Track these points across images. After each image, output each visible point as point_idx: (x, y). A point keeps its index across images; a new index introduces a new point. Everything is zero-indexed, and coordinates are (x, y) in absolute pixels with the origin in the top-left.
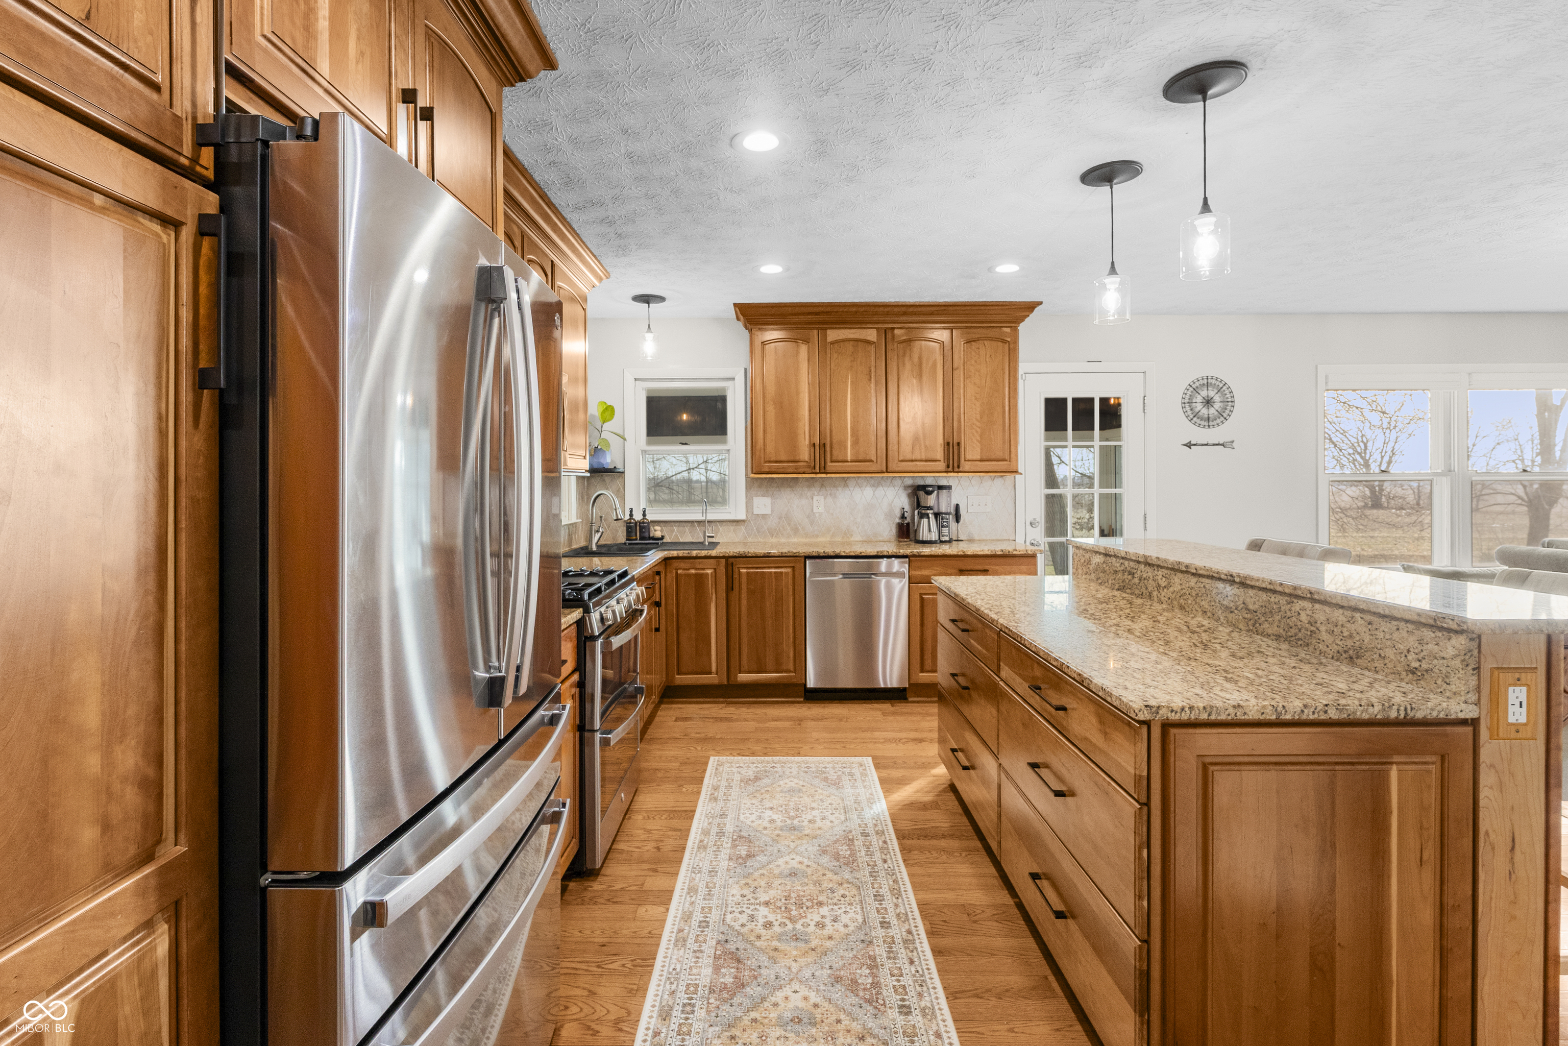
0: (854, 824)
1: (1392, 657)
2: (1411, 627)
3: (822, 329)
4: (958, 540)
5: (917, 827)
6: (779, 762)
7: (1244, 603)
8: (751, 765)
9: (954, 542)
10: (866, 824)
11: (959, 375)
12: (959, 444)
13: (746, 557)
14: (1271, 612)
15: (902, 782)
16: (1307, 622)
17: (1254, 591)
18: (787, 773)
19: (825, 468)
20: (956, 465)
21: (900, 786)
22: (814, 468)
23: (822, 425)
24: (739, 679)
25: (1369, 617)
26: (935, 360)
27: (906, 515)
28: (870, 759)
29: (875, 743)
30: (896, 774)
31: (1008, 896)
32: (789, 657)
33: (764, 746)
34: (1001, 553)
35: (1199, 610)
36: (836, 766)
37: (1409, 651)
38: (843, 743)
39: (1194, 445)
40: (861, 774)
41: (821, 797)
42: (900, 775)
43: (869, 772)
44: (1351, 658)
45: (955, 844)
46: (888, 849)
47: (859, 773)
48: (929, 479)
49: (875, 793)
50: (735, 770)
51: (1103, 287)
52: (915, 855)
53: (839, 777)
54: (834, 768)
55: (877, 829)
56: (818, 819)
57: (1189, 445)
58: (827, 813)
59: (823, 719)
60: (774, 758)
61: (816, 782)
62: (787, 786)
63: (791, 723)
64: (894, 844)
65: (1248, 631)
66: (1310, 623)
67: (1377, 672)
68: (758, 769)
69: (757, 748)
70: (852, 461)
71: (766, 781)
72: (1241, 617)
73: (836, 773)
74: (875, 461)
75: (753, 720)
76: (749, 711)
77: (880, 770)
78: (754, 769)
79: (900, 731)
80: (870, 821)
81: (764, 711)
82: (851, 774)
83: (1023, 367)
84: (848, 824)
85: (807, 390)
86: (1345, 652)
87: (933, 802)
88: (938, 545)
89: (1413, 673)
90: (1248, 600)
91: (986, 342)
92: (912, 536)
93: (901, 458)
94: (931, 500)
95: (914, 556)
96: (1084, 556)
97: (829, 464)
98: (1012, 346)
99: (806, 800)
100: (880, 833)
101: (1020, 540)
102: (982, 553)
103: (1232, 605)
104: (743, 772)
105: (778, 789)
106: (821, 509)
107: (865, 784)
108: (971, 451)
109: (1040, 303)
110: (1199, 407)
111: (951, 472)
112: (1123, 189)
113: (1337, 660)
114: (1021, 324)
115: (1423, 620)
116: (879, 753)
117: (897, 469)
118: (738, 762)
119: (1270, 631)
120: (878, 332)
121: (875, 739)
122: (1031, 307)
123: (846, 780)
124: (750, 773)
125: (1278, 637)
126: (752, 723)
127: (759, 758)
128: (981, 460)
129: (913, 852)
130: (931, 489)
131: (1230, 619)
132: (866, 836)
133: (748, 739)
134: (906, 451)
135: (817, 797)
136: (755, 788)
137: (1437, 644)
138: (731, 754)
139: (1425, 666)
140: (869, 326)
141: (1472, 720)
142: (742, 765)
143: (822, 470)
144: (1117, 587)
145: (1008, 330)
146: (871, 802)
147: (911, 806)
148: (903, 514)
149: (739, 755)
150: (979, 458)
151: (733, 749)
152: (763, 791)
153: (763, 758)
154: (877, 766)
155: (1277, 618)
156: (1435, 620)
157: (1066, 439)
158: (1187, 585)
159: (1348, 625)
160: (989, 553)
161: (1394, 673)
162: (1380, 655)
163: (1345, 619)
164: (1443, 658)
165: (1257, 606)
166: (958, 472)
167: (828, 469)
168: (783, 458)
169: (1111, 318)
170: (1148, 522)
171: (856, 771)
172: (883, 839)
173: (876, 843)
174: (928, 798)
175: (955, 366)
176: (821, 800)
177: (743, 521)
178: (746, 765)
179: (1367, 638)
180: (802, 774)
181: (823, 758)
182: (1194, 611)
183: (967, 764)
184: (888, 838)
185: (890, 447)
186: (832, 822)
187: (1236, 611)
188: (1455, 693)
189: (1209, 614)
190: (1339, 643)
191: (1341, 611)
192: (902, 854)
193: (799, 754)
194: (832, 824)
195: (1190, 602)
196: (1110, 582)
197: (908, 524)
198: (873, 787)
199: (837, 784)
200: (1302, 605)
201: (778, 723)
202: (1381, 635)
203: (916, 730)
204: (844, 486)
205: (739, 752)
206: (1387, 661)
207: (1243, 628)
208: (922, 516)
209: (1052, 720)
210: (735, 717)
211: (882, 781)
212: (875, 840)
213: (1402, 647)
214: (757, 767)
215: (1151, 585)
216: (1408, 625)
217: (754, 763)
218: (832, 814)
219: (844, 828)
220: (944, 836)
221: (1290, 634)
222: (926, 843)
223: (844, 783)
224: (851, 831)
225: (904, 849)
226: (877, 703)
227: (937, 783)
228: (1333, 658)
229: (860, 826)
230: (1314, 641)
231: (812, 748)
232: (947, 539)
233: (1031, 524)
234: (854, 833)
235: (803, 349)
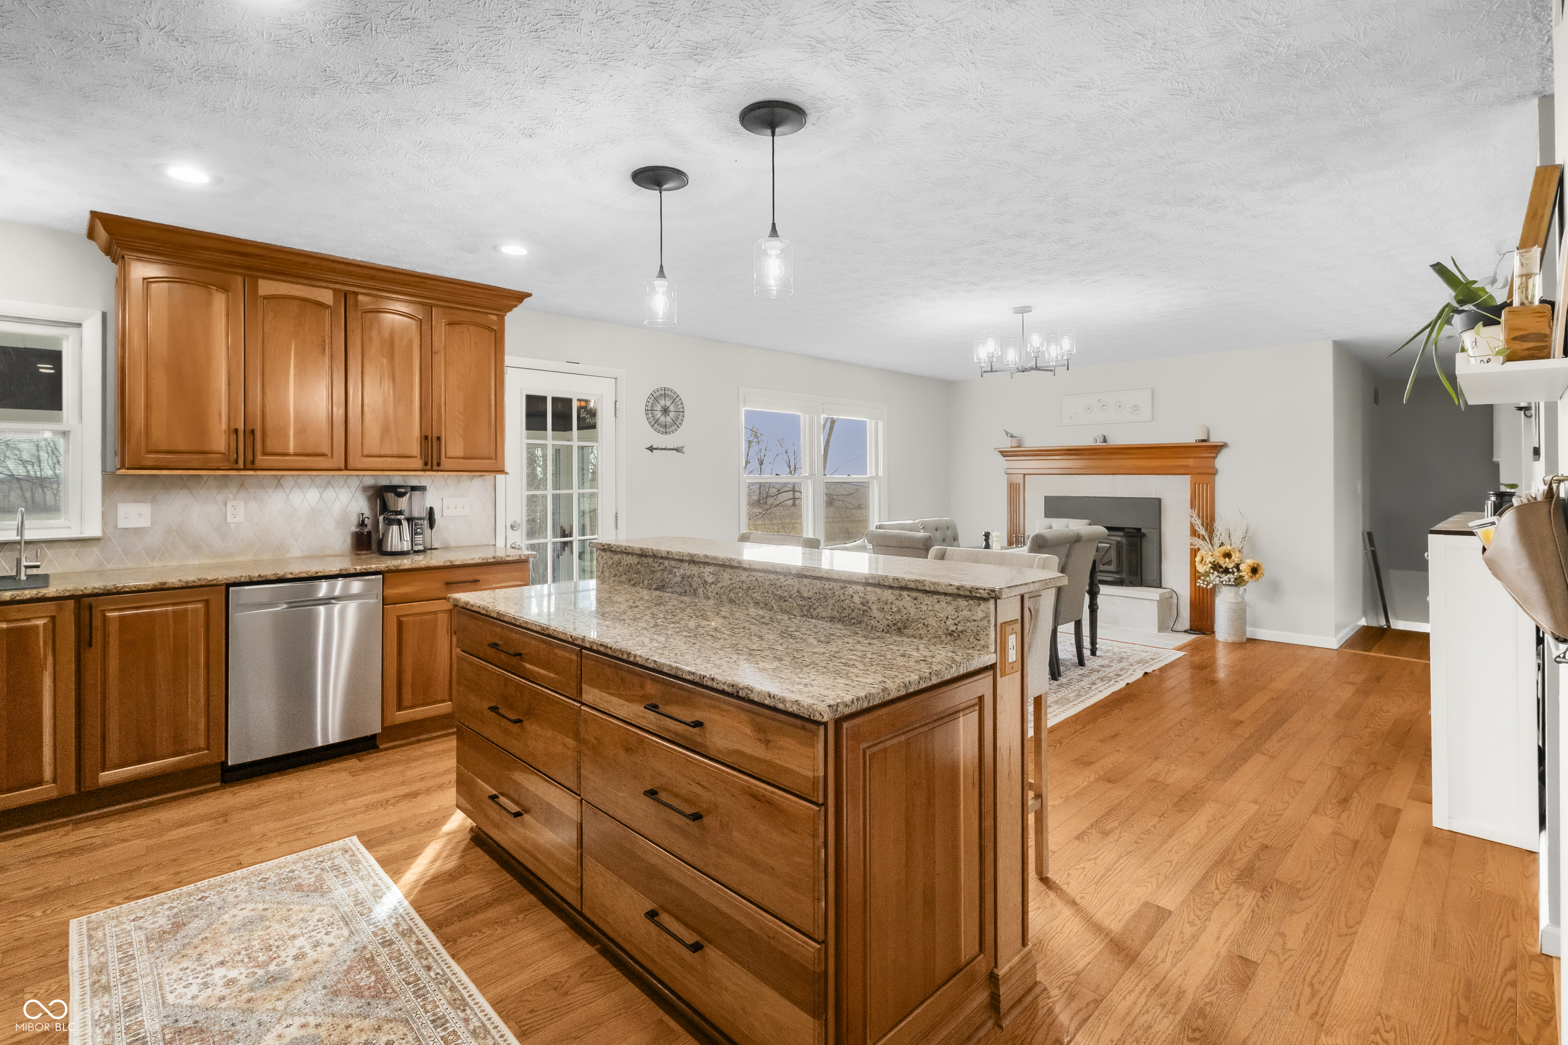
0: (365, 934)
1: (934, 624)
2: (949, 599)
3: (251, 276)
4: (431, 549)
5: (452, 906)
6: (210, 887)
7: (798, 592)
8: (158, 909)
9: (428, 551)
10: (383, 929)
11: (439, 361)
12: (439, 439)
13: (118, 593)
14: (825, 597)
15: (411, 855)
16: (859, 603)
17: (809, 580)
18: (231, 898)
19: (253, 462)
20: (435, 462)
21: (409, 861)
22: (237, 462)
23: (250, 405)
24: (100, 781)
25: (914, 594)
26: (411, 339)
27: (366, 521)
28: (355, 839)
29: (354, 815)
30: (397, 847)
31: (587, 945)
32: (197, 729)
33: (172, 871)
34: (493, 560)
35: (751, 602)
36: (308, 863)
37: (947, 618)
38: (307, 828)
39: (656, 449)
40: (350, 862)
41: (301, 915)
42: (406, 845)
43: (359, 856)
44: (899, 629)
45: (504, 909)
46: (426, 949)
47: (346, 863)
48: (396, 479)
49: (379, 882)
50: (128, 926)
51: (653, 288)
52: (467, 943)
53: (319, 878)
54: (305, 867)
55: (401, 929)
56: (308, 949)
57: (651, 449)
58: (319, 936)
59: (262, 802)
60: (199, 884)
61: (285, 896)
62: (238, 919)
63: (210, 823)
64: (432, 940)
65: (803, 616)
66: (862, 603)
67: (921, 638)
68: (175, 910)
69: (160, 878)
70: (295, 455)
71: (195, 924)
72: (795, 605)
73: (310, 873)
74: (330, 455)
75: (137, 836)
76: (125, 824)
77: (375, 849)
78: (168, 913)
79: (383, 790)
80: (387, 922)
81: (157, 817)
82: (336, 868)
83: (509, 360)
84: (357, 939)
85: (224, 355)
86: (894, 625)
87: (458, 867)
88: (411, 556)
89: (951, 635)
90: (803, 589)
91: (470, 327)
92: (374, 545)
93: (365, 453)
94: (402, 503)
95: (390, 571)
96: (612, 558)
97: (259, 456)
98: (498, 335)
99: (278, 928)
100: (408, 933)
101: (500, 543)
102: (472, 562)
103: (785, 594)
104: (146, 925)
105: (223, 929)
106: (240, 518)
107: (361, 874)
108: (454, 447)
109: (529, 295)
110: (658, 414)
111: (428, 470)
112: (672, 197)
113: (887, 633)
114: (508, 314)
115: (961, 593)
116: (366, 827)
117: (360, 466)
118: (131, 911)
119: (824, 615)
120: (334, 294)
121: (352, 809)
122: (520, 297)
123: (330, 879)
124: (163, 921)
125: (832, 619)
126: (137, 842)
127: (170, 893)
128: (463, 458)
129: (459, 941)
130: (403, 490)
131: (784, 607)
132: (390, 945)
133: (138, 869)
134: (373, 443)
135: (294, 918)
136: (179, 943)
137: (970, 610)
138: (112, 903)
139: (960, 628)
140: (322, 284)
141: (991, 666)
142: (140, 914)
143: (249, 466)
144: (654, 586)
145: (495, 318)
146: (377, 895)
147: (434, 882)
148: (363, 521)
149: (128, 899)
150: (462, 455)
151: (113, 894)
152: (196, 941)
153: (177, 891)
154: (369, 845)
155: (831, 602)
156: (971, 591)
157: (545, 438)
158: (738, 580)
159: (897, 602)
160: (480, 561)
161: (936, 637)
162: (924, 624)
163: (894, 598)
164: (975, 621)
165: (811, 594)
166: (437, 471)
167: (258, 464)
168: (182, 447)
169: (660, 320)
170: (618, 521)
171: (342, 861)
172: (414, 939)
173: (407, 948)
174: (452, 864)
175: (435, 348)
176: (302, 920)
177: (97, 539)
178: (149, 912)
179: (913, 611)
180: (257, 892)
181: (283, 859)
182: (745, 603)
183: (515, 809)
184: (421, 936)
185: (350, 439)
186: (331, 945)
187: (790, 600)
188: (983, 647)
189: (762, 605)
190: (889, 618)
191: (890, 591)
192: (447, 949)
193: (240, 866)
194: (333, 948)
195: (740, 595)
196: (646, 582)
197: (369, 533)
198: (373, 874)
199: (319, 889)
200: (855, 588)
201: (185, 829)
202: (924, 608)
203: (403, 783)
204: (276, 487)
205: (127, 894)
206: (930, 628)
207: (797, 614)
208: (389, 522)
209: (677, 740)
210: (98, 841)
211: (384, 863)
212: (405, 945)
213: (942, 616)
214: (170, 908)
215: (696, 582)
216: (947, 597)
217: (163, 904)
218: (327, 934)
219: (353, 947)
220: (489, 905)
221: (844, 615)
222: (472, 921)
223: (329, 883)
224: (365, 947)
225: (448, 941)
226: (337, 762)
227: (454, 841)
228: (883, 631)
229: (375, 935)
230: (866, 619)
231: (260, 849)
232: (421, 548)
233: (512, 527)
234: (370, 947)
235: (219, 301)
